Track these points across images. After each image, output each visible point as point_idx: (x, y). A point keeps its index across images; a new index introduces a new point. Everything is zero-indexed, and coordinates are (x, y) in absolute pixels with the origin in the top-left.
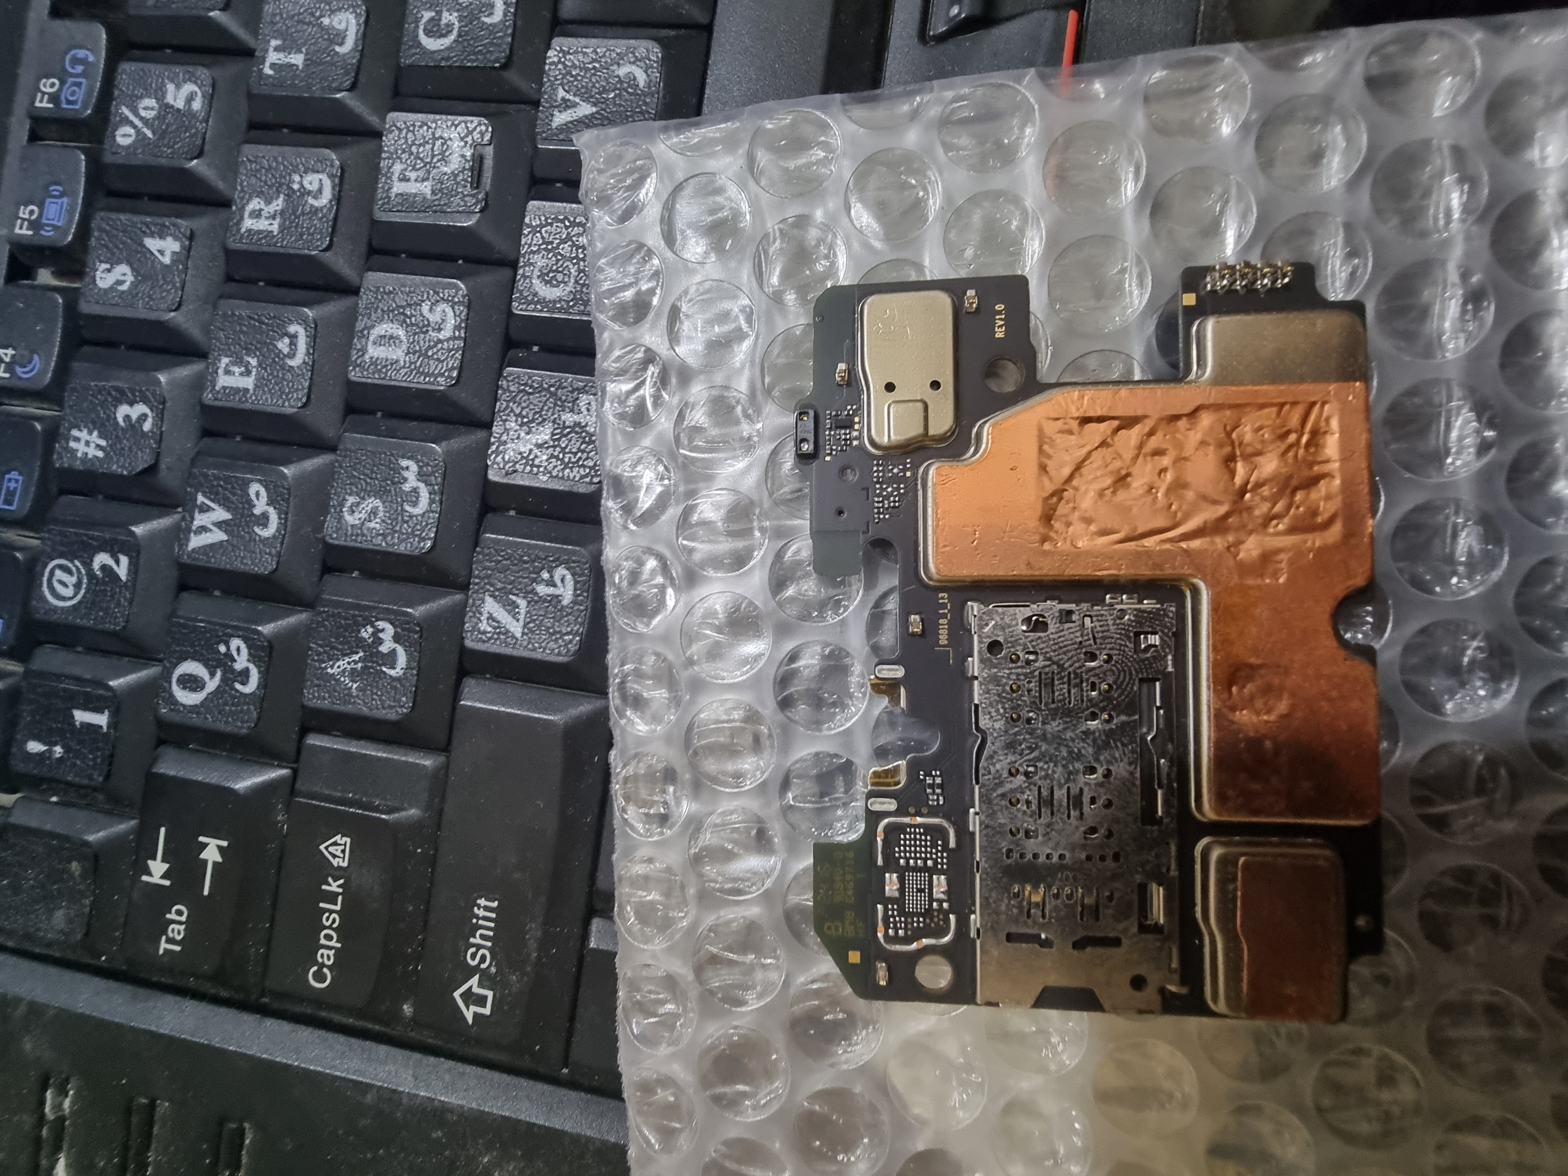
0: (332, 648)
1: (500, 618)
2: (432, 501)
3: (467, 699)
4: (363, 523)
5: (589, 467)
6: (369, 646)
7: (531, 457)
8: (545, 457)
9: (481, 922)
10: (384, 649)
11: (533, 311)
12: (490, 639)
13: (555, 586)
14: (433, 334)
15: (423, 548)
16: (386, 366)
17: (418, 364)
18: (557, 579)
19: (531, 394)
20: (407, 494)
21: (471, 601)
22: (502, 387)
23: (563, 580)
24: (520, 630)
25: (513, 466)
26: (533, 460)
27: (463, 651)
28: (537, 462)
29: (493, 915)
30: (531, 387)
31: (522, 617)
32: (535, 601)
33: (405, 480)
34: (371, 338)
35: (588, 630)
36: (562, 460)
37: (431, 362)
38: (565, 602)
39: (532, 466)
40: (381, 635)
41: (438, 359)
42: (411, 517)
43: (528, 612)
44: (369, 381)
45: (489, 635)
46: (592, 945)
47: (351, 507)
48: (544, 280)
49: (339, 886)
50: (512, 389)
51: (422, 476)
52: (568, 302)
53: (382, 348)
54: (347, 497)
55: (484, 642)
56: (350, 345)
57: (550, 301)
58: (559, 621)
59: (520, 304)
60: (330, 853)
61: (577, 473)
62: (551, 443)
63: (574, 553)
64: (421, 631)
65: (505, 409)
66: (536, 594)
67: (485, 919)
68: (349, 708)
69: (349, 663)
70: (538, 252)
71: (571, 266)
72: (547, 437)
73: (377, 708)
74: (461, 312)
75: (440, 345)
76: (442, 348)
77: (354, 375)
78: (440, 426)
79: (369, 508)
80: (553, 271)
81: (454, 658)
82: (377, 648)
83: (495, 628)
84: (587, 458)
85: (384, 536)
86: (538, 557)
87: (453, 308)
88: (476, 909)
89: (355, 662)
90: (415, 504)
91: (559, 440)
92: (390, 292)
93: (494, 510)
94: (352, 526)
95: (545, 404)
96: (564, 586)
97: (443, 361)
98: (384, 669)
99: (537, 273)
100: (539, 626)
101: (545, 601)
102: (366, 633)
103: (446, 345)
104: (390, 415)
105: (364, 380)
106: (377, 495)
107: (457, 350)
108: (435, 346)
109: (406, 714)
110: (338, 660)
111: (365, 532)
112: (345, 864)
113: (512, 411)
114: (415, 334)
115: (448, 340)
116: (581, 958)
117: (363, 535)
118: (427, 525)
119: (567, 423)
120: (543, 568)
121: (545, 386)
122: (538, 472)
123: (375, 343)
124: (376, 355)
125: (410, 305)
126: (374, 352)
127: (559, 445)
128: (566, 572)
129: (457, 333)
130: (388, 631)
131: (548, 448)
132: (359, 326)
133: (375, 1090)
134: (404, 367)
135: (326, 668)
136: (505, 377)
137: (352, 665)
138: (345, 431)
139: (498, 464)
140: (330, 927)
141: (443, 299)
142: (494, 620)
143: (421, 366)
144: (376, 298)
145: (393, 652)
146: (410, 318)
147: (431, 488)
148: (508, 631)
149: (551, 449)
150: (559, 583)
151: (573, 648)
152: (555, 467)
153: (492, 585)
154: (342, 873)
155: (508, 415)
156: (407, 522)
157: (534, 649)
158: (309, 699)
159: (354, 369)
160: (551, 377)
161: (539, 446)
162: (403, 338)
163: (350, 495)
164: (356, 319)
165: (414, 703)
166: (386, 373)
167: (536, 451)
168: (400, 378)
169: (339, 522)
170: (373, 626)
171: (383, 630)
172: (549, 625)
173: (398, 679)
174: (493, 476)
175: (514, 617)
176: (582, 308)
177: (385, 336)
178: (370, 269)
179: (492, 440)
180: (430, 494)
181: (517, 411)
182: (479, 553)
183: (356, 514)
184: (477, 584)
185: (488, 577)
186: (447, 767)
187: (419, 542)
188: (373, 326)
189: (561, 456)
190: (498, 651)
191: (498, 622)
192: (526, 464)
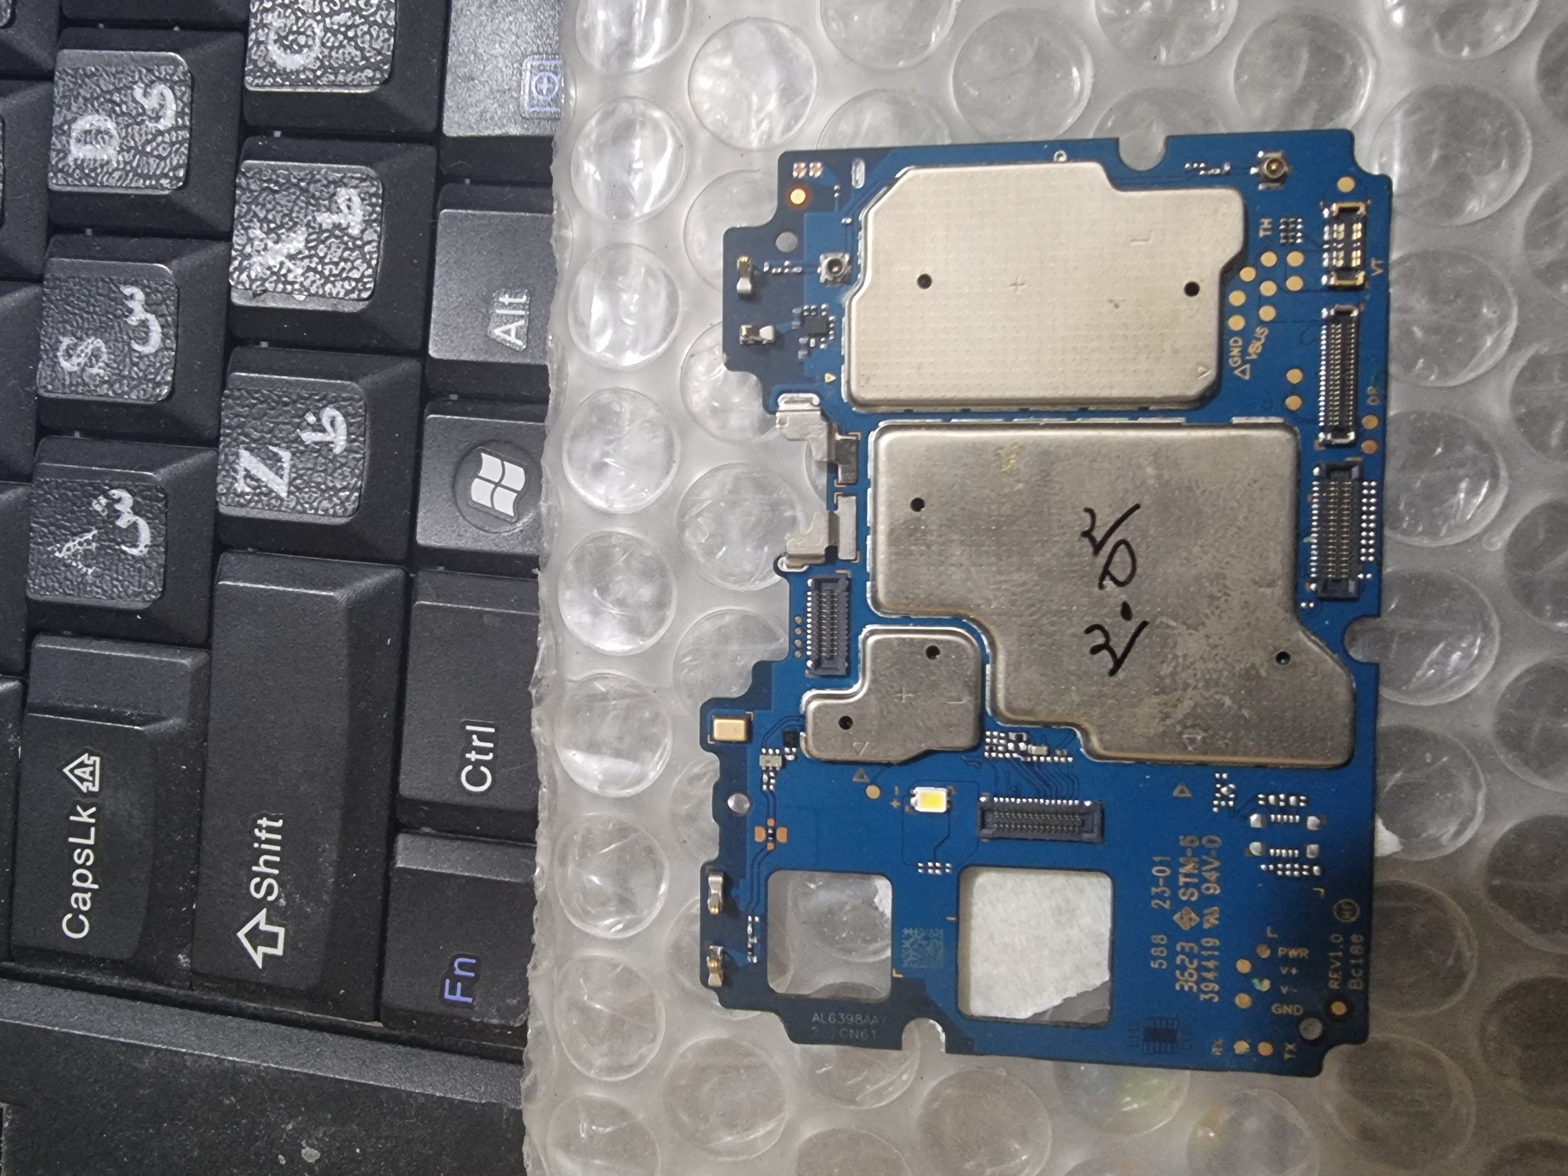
0: (58, 528)
1: (259, 475)
2: (165, 336)
3: (228, 578)
4: (83, 370)
5: (355, 280)
6: (104, 521)
7: (283, 272)
8: (300, 271)
9: (264, 846)
10: (122, 523)
11: (272, 85)
12: (250, 501)
13: (324, 431)
14: (151, 125)
15: (159, 395)
16: (94, 170)
17: (135, 164)
18: (326, 422)
19: (276, 192)
20: (134, 329)
21: (223, 457)
22: (239, 186)
23: (332, 424)
24: (286, 489)
25: (262, 285)
26: (285, 276)
27: (221, 520)
28: (290, 277)
29: (279, 837)
30: (276, 183)
31: (286, 472)
32: (300, 450)
33: (131, 311)
34: (74, 134)
35: (368, 483)
36: (321, 273)
37: (151, 160)
38: (337, 450)
39: (286, 282)
40: (118, 507)
41: (159, 157)
42: (141, 357)
43: (293, 466)
44: (75, 189)
45: (248, 497)
46: (400, 864)
47: (67, 351)
48: (283, 45)
49: (90, 816)
50: (253, 187)
51: (149, 306)
52: (314, 71)
53: (89, 147)
54: (61, 338)
55: (242, 506)
56: (47, 145)
57: (292, 72)
58: (331, 475)
59: (255, 77)
60: (77, 777)
61: (339, 289)
62: (307, 253)
63: (344, 388)
64: (165, 498)
65: (247, 213)
66: (302, 442)
67: (268, 841)
68: (85, 600)
69: (80, 544)
70: (272, 10)
71: (315, 25)
72: (301, 246)
73: (120, 597)
74: (184, 94)
75: (160, 139)
76: (163, 142)
77: (57, 183)
78: (170, 242)
79: (89, 351)
80: (294, 33)
81: (208, 531)
82: (113, 523)
83: (254, 488)
84: (353, 268)
85: (111, 384)
86: (300, 397)
87: (172, 88)
88: (256, 831)
89: (88, 542)
90: (145, 341)
91: (315, 248)
92: (93, 74)
93: (243, 343)
94: (70, 374)
95: (295, 203)
96: (335, 430)
97: (165, 159)
98: (124, 548)
99: (273, 36)
100: (307, 484)
101: (313, 450)
102: (99, 505)
103: (167, 138)
104: (102, 231)
105: (69, 189)
106: (98, 332)
107: (181, 144)
108: (154, 139)
109: (154, 601)
110: (67, 541)
111: (87, 380)
112: (96, 789)
113: (255, 215)
114: (127, 126)
115: (169, 131)
116: (387, 879)
117: (85, 384)
118: (162, 365)
119: (324, 226)
120: (308, 410)
121: (294, 181)
122: (293, 290)
123: (79, 141)
124: (81, 156)
125: (118, 90)
126: (78, 152)
127: (317, 255)
128: (336, 413)
129: (180, 120)
130: (126, 500)
131: (302, 259)
132: (57, 120)
133: (152, 1053)
134: (117, 169)
135: (53, 552)
136: (244, 174)
137: (85, 546)
138: (51, 256)
139: (243, 283)
140: (83, 866)
141: (159, 79)
142: (252, 478)
143: (138, 165)
144: (75, 83)
145: (134, 526)
146: (119, 106)
147: (162, 320)
148: (271, 491)
149: (306, 261)
150: (328, 427)
151: (350, 506)
152: (313, 282)
153: (247, 435)
154: (93, 800)
155: (251, 221)
156: (136, 365)
157: (304, 512)
158: (36, 592)
159: (55, 174)
160: (302, 169)
161: (291, 257)
162: (114, 132)
163: (64, 335)
164: (52, 112)
165: (164, 587)
166: (95, 179)
167: (289, 264)
168: (112, 184)
169: (53, 371)
170: (107, 497)
171: (119, 500)
172: (319, 480)
173: (142, 560)
174: (237, 299)
175: (277, 474)
176: (332, 77)
177: (90, 132)
178: (64, 47)
179: (234, 253)
180: (162, 327)
181: (262, 215)
182: (228, 397)
183: (75, 360)
184: (228, 435)
185: (241, 426)
186: (209, 664)
187: (154, 389)
188: (74, 120)
189: (320, 268)
190: (260, 516)
191: (258, 480)
192: (277, 282)
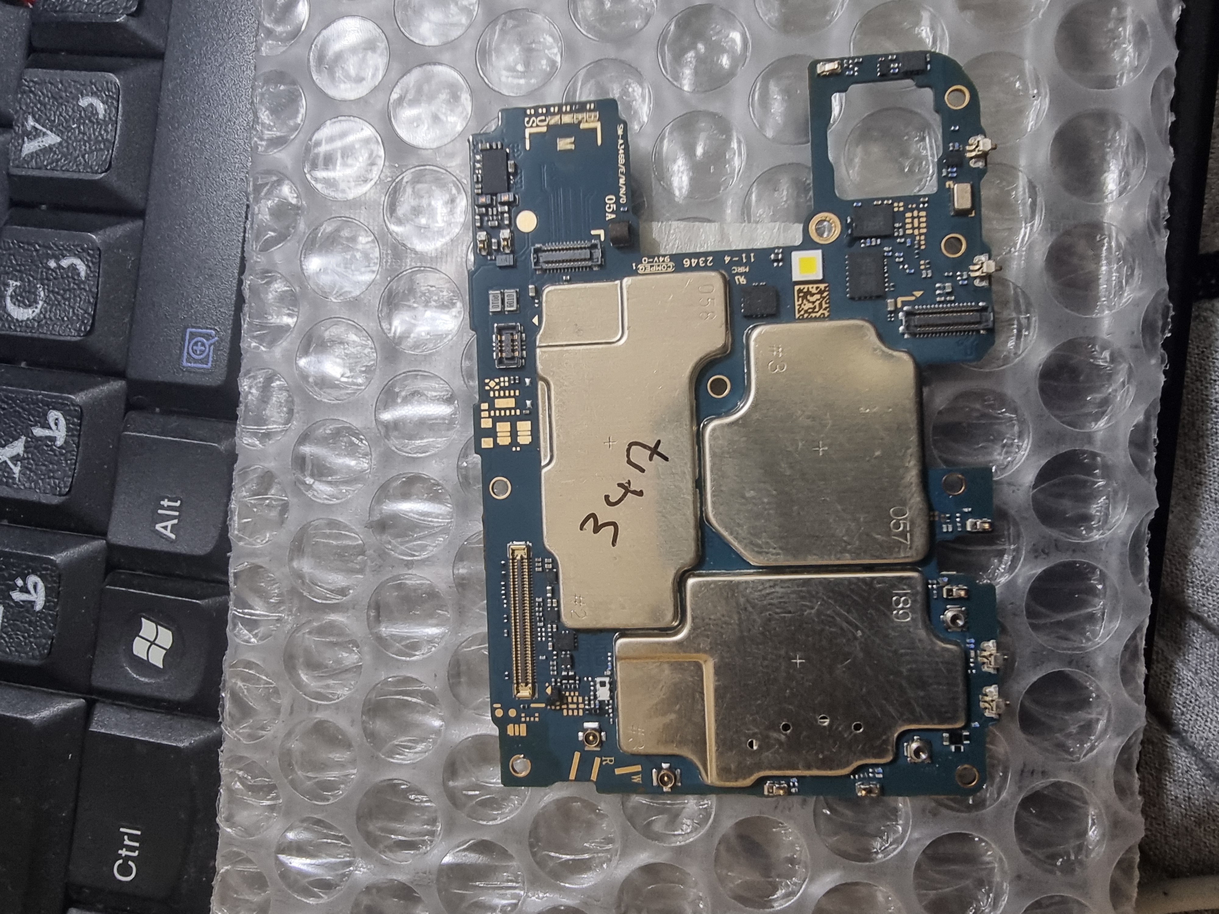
11: (7, 330)
13: (28, 592)
18: (31, 588)
23: (35, 587)
32: (10, 606)
35: (58, 634)
38: (38, 607)
52: (39, 322)
57: (22, 321)
66: (13, 600)
72: (21, 451)
86: (12, 565)
96: (36, 593)
101: (22, 607)
120: (18, 576)
128: (38, 579)
150: (32, 591)
151: (45, 651)
157: (11, 653)
160: (24, 393)
176: (51, 327)
